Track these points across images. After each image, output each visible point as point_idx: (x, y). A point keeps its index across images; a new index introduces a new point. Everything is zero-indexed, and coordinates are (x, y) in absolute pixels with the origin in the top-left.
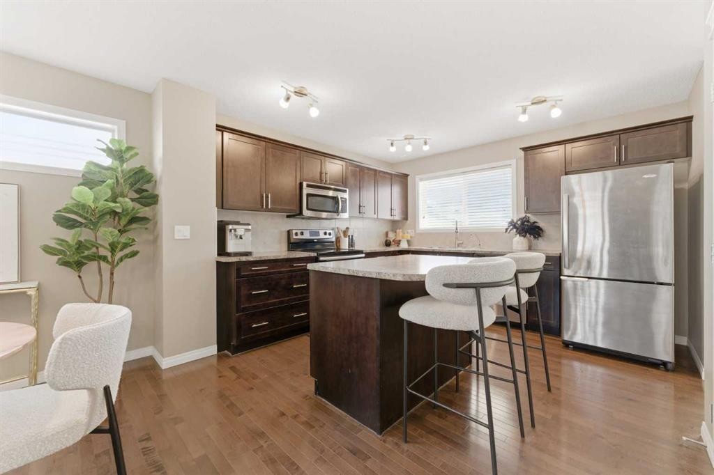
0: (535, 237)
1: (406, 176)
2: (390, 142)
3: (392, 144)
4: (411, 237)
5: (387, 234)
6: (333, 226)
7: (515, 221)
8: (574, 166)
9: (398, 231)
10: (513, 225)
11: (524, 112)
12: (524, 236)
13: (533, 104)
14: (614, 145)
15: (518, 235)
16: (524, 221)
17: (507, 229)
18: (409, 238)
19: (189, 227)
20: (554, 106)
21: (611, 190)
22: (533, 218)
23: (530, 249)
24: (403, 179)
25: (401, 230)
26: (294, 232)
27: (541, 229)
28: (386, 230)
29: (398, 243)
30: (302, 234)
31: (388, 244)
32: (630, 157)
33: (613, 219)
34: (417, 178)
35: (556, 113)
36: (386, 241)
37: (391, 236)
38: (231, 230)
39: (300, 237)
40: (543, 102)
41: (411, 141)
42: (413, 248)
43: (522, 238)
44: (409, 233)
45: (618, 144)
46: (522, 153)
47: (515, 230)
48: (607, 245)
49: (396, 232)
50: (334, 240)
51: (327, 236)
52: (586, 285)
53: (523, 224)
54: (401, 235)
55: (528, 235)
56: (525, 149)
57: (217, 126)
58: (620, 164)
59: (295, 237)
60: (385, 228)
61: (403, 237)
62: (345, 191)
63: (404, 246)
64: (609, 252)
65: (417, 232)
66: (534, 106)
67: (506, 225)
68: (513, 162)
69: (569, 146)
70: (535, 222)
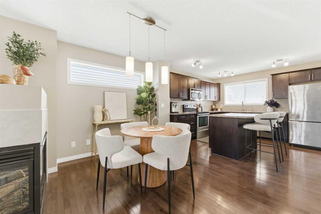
0: (276, 107)
1: (220, 84)
2: (218, 73)
3: (219, 74)
4: (222, 107)
5: (212, 106)
6: (195, 103)
7: (268, 101)
8: (293, 81)
9: (216, 105)
10: (267, 102)
11: (274, 64)
12: (272, 107)
13: (277, 61)
14: (309, 74)
15: (269, 107)
16: (272, 101)
17: (264, 104)
18: (221, 108)
19: (164, 104)
20: (285, 62)
21: (308, 91)
22: (275, 100)
23: (274, 111)
24: (218, 85)
25: (218, 105)
26: (185, 105)
27: (279, 104)
28: (211, 105)
29: (217, 109)
30: (187, 106)
31: (213, 110)
32: (315, 78)
33: (308, 101)
34: (224, 84)
35: (286, 64)
36: (212, 109)
37: (214, 107)
38: (173, 105)
39: (187, 107)
40: (281, 60)
41: (226, 72)
42: (223, 111)
43: (271, 107)
44: (221, 106)
45: (311, 74)
46: (271, 76)
47: (267, 105)
48: (306, 110)
49: (215, 105)
50: (196, 108)
51: (194, 107)
52: (297, 124)
53: (271, 102)
54: (218, 106)
55: (273, 107)
56: (273, 75)
57: (170, 72)
58: (311, 81)
59: (185, 107)
60: (211, 104)
61: (219, 107)
62: (201, 91)
63: (219, 110)
64: (307, 112)
65: (224, 105)
66: (278, 62)
67: (264, 103)
68: (267, 79)
69: (290, 74)
70: (276, 102)
